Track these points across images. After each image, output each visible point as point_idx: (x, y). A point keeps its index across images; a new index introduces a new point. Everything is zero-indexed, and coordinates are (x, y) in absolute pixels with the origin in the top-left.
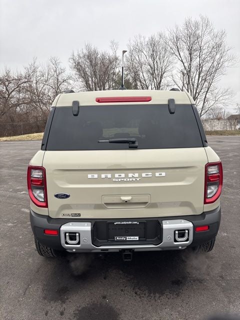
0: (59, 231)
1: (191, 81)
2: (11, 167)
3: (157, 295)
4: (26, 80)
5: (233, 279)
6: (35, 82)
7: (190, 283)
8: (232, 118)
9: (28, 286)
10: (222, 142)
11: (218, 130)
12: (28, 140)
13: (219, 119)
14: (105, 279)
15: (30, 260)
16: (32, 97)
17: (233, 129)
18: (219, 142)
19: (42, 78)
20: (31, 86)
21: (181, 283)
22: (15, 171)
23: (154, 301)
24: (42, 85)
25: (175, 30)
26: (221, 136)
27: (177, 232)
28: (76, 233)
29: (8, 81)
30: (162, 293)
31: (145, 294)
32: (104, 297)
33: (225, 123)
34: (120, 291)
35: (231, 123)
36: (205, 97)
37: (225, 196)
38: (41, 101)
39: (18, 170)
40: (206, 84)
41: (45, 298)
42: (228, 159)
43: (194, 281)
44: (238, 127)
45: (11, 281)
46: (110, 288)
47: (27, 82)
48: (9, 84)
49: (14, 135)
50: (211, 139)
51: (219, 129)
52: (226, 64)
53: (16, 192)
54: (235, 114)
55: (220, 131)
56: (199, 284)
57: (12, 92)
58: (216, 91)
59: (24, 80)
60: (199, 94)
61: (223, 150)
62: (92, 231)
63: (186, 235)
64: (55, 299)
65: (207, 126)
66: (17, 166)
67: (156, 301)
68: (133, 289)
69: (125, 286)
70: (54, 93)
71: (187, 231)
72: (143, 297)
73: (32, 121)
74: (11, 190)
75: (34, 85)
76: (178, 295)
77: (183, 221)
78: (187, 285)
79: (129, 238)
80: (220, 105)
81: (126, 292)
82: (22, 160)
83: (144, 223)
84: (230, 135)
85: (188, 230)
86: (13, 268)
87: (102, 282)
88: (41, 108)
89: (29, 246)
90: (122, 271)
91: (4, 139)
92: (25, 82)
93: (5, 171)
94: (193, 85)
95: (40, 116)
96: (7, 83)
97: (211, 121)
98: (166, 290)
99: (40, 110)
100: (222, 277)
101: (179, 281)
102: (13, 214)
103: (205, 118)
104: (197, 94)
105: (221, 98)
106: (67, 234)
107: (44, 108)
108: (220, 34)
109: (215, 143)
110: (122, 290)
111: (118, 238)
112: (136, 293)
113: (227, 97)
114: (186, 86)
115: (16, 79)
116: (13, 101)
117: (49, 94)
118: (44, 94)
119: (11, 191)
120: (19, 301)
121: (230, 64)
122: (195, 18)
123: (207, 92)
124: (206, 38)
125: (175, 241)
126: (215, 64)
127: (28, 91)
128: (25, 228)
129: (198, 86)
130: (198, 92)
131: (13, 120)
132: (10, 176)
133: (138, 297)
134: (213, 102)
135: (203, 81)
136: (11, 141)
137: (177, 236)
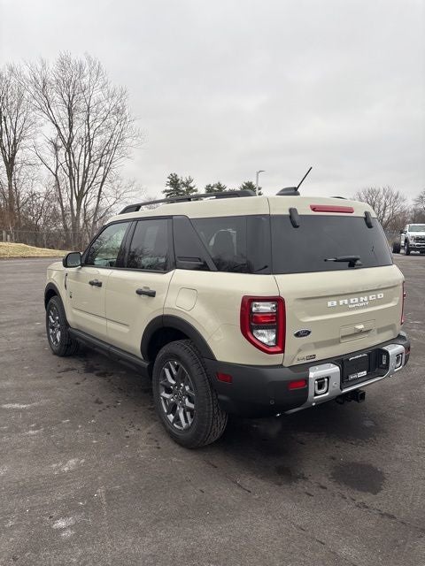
25: (40, 67)
28: (324, 378)
36: (100, 191)
63: (401, 359)
79: (359, 375)
94: (78, 169)
106: (316, 382)
108: (118, 93)
111: (351, 377)
121: (135, 142)
122: (77, 56)
123: (102, 183)
124: (97, 94)
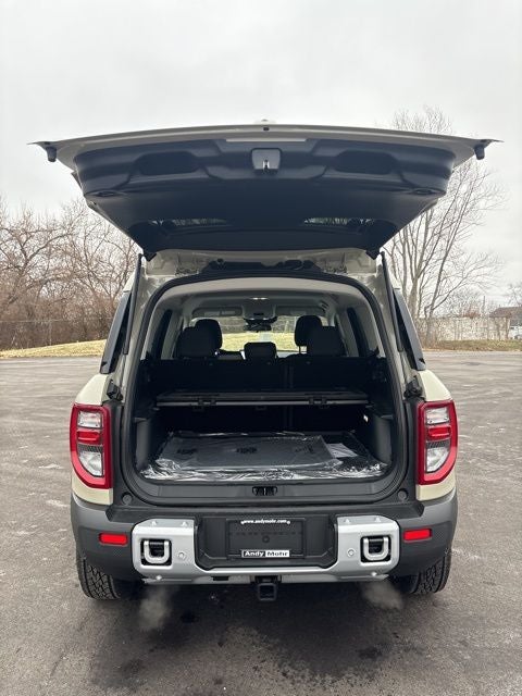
0: (129, 537)
1: (409, 237)
2: (26, 414)
3: (329, 678)
4: (64, 232)
5: (486, 648)
6: (82, 235)
7: (397, 655)
8: (500, 314)
9: (61, 657)
10: (478, 364)
11: (470, 339)
12: (62, 357)
13: (472, 316)
14: (221, 644)
15: (65, 605)
16: (74, 266)
17: (503, 338)
18: (472, 364)
19: (98, 228)
20: (73, 244)
21: (380, 654)
22: (34, 422)
23: (321, 690)
24: (96, 242)
26: (476, 353)
27: (366, 541)
28: (163, 541)
29: (26, 233)
30: (338, 675)
31: (303, 677)
32: (219, 682)
33: (484, 324)
34: (252, 671)
35: (498, 325)
37: (479, 478)
38: (92, 275)
39: (40, 419)
40: (442, 242)
41: (95, 682)
42: (489, 401)
43: (406, 650)
44: (513, 334)
45: (25, 647)
46: (232, 664)
47: (67, 235)
48: (28, 239)
49: (33, 345)
50: (455, 358)
51: (473, 338)
52: (482, 203)
53: (36, 466)
54: (506, 306)
55: (476, 342)
56: (416, 657)
57: (33, 255)
58: (463, 258)
59: (59, 232)
60: (427, 264)
61: (479, 382)
62: (197, 537)
63: (386, 547)
64: (114, 684)
65: (448, 331)
66: (39, 411)
67: (325, 689)
68: (280, 666)
69: (261, 659)
70: (121, 258)
71: (386, 540)
72: (299, 681)
73: (71, 315)
74: (25, 461)
75: (80, 242)
76: (371, 678)
77: (378, 518)
78: (391, 658)
79: (269, 553)
80: (475, 288)
81: (263, 672)
82: (48, 398)
83: (302, 522)
84: (497, 349)
85: (389, 537)
86: (29, 621)
87: (213, 651)
88: (93, 290)
89: (62, 577)
90: (257, 629)
91: (13, 352)
92: (62, 236)
93: (12, 422)
94: (415, 245)
95: (90, 306)
96: (24, 238)
97: (455, 321)
98: (346, 669)
99: (91, 293)
100: (463, 643)
101: (375, 650)
102: (30, 511)
103: (441, 314)
104: (424, 264)
105: (475, 273)
106: (146, 543)
107: (99, 289)
109: (465, 367)
110: (256, 668)
111: (247, 553)
112: (284, 674)
113: (486, 270)
114: (401, 247)
115: (43, 230)
116: (35, 274)
117: (112, 260)
118: (100, 260)
119: (25, 464)
120: (41, 687)
121: (490, 203)
123: (444, 259)
125: (364, 559)
126: (460, 202)
127: (66, 253)
128: (53, 539)
129: (424, 247)
130: (425, 258)
131: (31, 315)
132: (22, 432)
133: (288, 682)
134: (458, 281)
135: (436, 238)
136: (26, 357)
137: (366, 549)
